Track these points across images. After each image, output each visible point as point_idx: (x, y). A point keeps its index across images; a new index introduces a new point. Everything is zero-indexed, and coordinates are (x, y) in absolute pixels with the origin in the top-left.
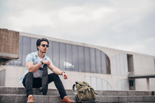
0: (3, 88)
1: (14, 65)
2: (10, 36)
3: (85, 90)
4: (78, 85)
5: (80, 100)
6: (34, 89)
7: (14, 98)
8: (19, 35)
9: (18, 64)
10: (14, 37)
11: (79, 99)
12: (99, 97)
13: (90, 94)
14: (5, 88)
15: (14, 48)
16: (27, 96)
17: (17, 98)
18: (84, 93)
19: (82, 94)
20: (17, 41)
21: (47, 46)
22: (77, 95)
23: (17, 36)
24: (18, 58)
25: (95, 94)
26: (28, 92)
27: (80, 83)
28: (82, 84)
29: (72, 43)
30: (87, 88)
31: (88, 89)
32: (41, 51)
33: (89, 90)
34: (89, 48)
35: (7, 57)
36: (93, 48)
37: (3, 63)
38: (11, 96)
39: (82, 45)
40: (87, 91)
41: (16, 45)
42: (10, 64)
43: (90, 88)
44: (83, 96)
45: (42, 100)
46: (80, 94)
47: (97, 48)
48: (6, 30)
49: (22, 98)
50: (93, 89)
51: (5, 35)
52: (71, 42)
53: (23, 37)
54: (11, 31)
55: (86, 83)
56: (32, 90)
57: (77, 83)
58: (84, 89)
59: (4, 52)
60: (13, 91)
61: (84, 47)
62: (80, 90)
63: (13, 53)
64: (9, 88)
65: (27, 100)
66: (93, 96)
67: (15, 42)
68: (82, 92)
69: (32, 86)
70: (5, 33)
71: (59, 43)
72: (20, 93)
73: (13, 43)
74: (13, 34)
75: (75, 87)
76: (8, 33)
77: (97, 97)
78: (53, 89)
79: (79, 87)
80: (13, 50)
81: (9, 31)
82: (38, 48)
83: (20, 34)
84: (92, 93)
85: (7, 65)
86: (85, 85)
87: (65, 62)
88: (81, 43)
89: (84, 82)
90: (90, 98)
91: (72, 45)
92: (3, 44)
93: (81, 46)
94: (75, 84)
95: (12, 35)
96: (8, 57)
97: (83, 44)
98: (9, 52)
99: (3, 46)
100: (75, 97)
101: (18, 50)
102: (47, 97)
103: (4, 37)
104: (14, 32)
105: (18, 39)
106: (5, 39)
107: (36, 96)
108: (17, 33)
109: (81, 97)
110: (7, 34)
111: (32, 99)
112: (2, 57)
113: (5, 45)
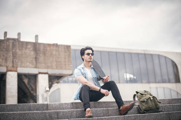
0: (60, 104)
1: (68, 82)
2: (61, 50)
3: (147, 99)
4: (139, 94)
5: (142, 111)
6: (92, 103)
7: (72, 113)
8: (70, 49)
9: (73, 81)
10: (65, 52)
11: (142, 109)
12: (163, 106)
13: (153, 103)
14: (61, 103)
15: (67, 63)
16: (85, 110)
17: (75, 113)
18: (146, 102)
19: (144, 104)
20: (69, 56)
21: (92, 54)
22: (138, 106)
23: (68, 51)
24: (72, 74)
25: (158, 103)
26: (86, 105)
27: (141, 93)
28: (143, 93)
29: (131, 51)
30: (148, 97)
31: (150, 98)
32: (86, 61)
33: (152, 99)
34: (152, 55)
35: (60, 74)
36: (156, 55)
37: (56, 81)
38: (68, 111)
39: (143, 52)
40: (149, 101)
41: (69, 60)
42: (65, 82)
43: (152, 96)
44: (145, 105)
45: (101, 113)
46: (142, 104)
47: (161, 54)
48: (56, 45)
49: (80, 113)
50: (155, 97)
51: (56, 50)
52: (129, 50)
53: (75, 50)
54: (62, 45)
55: (147, 92)
56: (89, 103)
57: (137, 93)
58: (145, 98)
59: (57, 69)
60: (70, 106)
61: (145, 54)
62: (141, 100)
63: (66, 69)
64: (65, 104)
65: (85, 114)
66: (156, 105)
67: (67, 57)
68: (144, 102)
69: (88, 99)
70: (55, 48)
71: (116, 53)
72: (77, 108)
73: (65, 58)
74: (64, 48)
75: (136, 97)
76: (59, 48)
77: (161, 106)
78: (112, 102)
79: (140, 96)
80: (65, 65)
81: (59, 45)
82: (83, 58)
83: (72, 48)
84: (155, 102)
85: (61, 83)
86: (146, 93)
87: (125, 74)
88: (142, 50)
89: (145, 91)
90: (153, 108)
91: (131, 54)
92: (54, 60)
93: (142, 54)
94: (136, 93)
95: (63, 50)
96: (62, 74)
97: (144, 50)
98: (61, 68)
99: (55, 63)
100: (136, 107)
101: (71, 65)
102: (106, 110)
103: (54, 53)
104: (64, 46)
105: (70, 53)
106: (56, 55)
107: (94, 110)
108: (68, 47)
109: (144, 107)
110: (57, 49)
111: (90, 113)
112: (55, 74)
113: (56, 61)
